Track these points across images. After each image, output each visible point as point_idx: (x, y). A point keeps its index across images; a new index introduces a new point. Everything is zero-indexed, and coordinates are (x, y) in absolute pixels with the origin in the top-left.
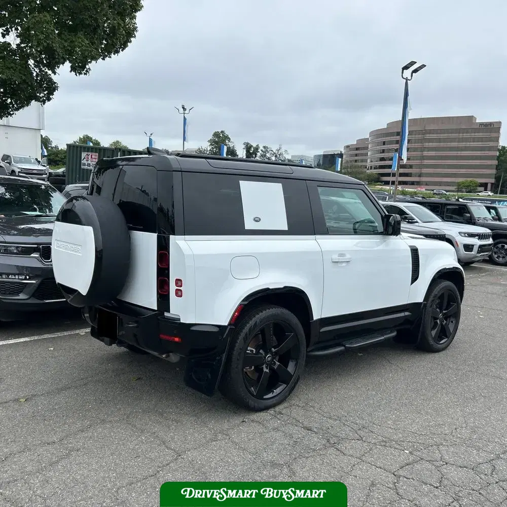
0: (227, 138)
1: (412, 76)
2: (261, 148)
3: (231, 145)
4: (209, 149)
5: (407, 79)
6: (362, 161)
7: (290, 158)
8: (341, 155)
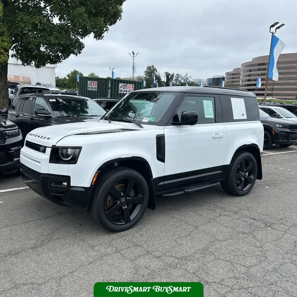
0: (155, 70)
1: (276, 31)
2: (175, 75)
3: (157, 74)
4: (144, 76)
5: (273, 33)
6: (236, 82)
7: (192, 81)
8: (223, 79)
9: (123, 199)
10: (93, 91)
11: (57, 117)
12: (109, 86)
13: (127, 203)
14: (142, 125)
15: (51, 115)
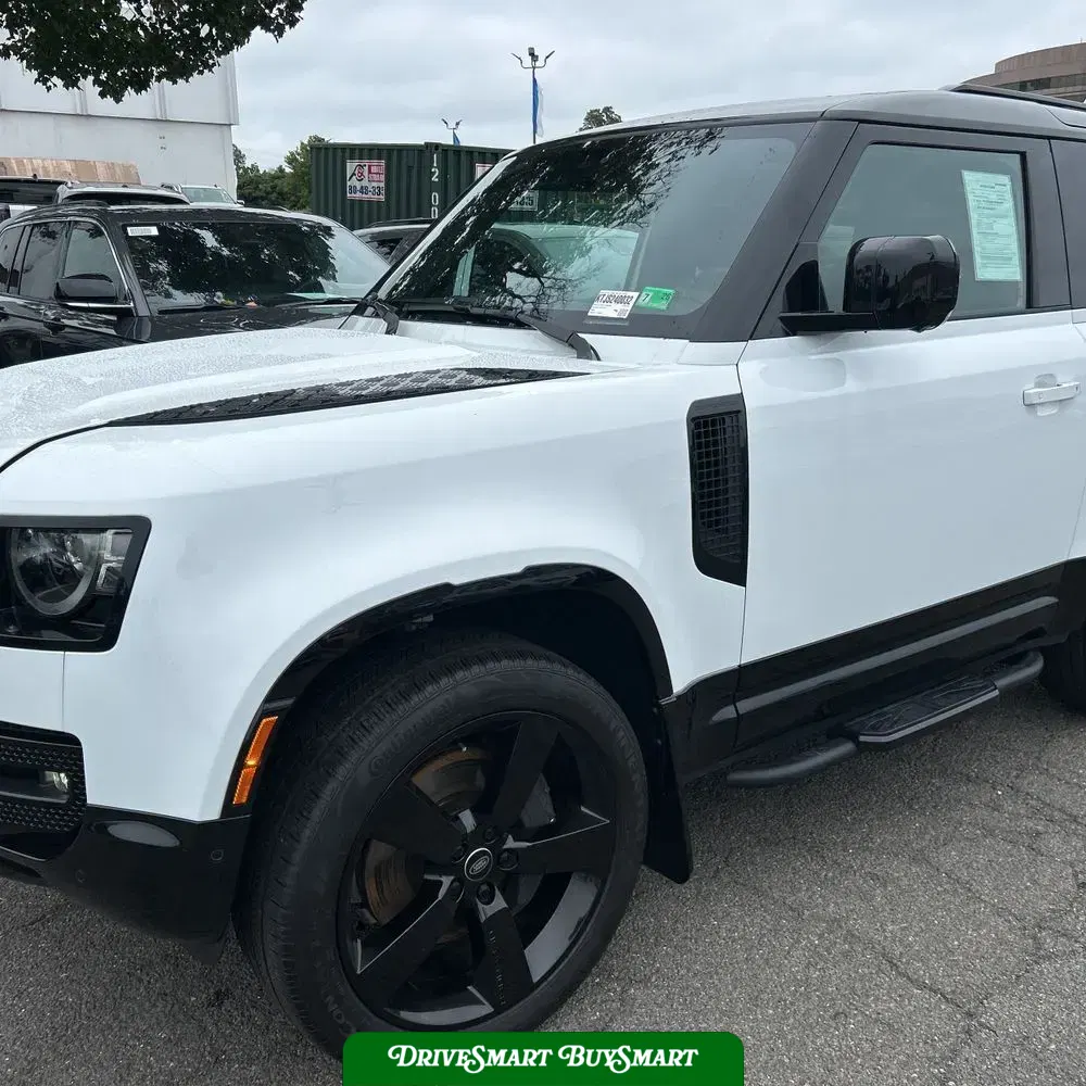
9: (477, 860)
10: (370, 202)
11: (160, 312)
12: (435, 179)
13: (504, 877)
14: (589, 338)
15: (132, 304)
